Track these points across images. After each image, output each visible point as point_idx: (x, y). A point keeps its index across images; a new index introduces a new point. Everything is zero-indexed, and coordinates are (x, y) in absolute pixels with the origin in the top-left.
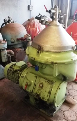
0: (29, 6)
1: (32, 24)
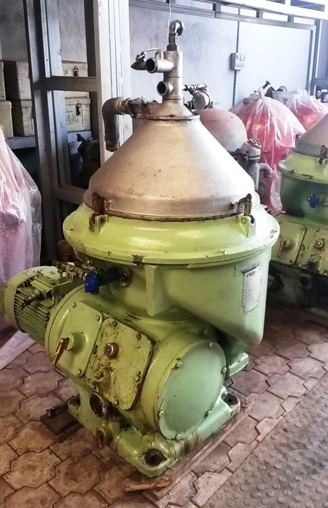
0: (232, 58)
1: (257, 112)
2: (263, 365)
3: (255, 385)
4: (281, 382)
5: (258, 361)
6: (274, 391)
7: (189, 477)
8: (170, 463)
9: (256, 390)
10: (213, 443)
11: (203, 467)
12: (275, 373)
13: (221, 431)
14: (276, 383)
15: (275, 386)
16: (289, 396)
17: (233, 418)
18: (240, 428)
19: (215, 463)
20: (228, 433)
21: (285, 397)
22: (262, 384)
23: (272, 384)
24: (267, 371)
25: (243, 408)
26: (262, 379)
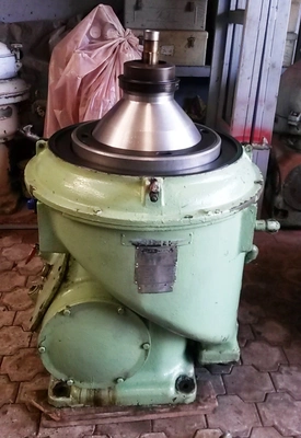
2: (285, 376)
3: (250, 391)
4: (282, 406)
5: (285, 369)
6: (263, 409)
7: (87, 429)
8: (72, 403)
9: (245, 395)
10: (135, 415)
11: (109, 429)
12: (288, 392)
13: (151, 409)
14: (275, 403)
15: (270, 405)
16: (274, 426)
17: (175, 406)
18: (182, 419)
19: (121, 434)
20: (162, 416)
21: (266, 423)
22: (259, 394)
23: (270, 401)
24: (281, 385)
25: (197, 402)
26: (265, 389)
